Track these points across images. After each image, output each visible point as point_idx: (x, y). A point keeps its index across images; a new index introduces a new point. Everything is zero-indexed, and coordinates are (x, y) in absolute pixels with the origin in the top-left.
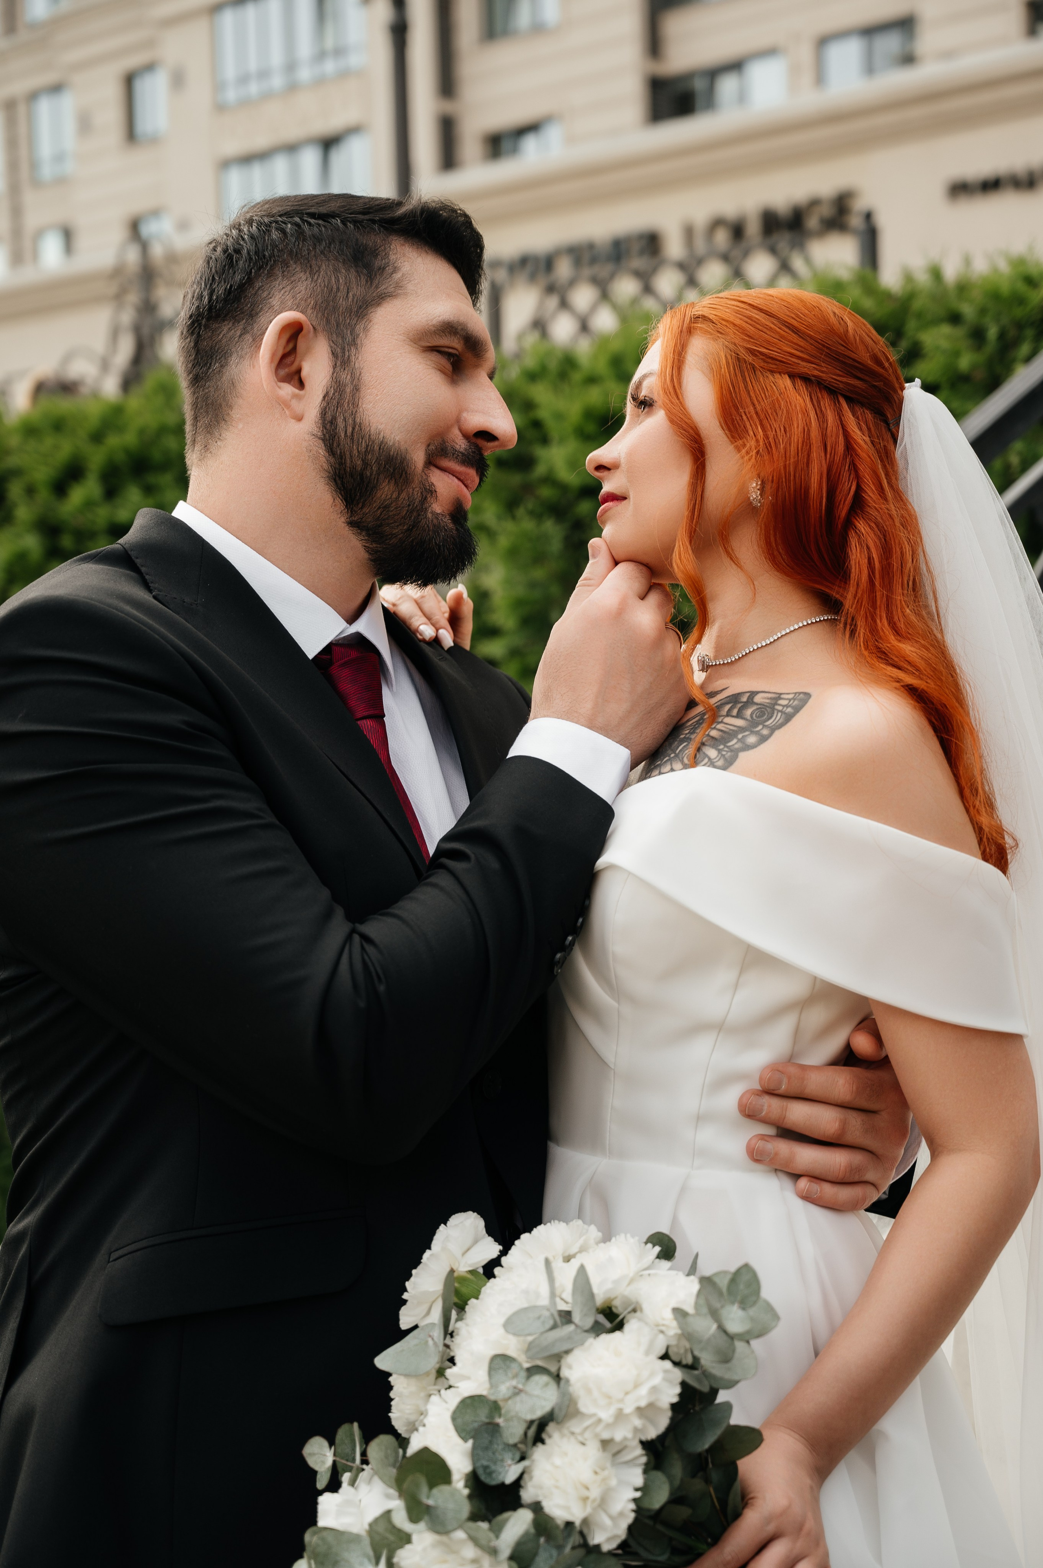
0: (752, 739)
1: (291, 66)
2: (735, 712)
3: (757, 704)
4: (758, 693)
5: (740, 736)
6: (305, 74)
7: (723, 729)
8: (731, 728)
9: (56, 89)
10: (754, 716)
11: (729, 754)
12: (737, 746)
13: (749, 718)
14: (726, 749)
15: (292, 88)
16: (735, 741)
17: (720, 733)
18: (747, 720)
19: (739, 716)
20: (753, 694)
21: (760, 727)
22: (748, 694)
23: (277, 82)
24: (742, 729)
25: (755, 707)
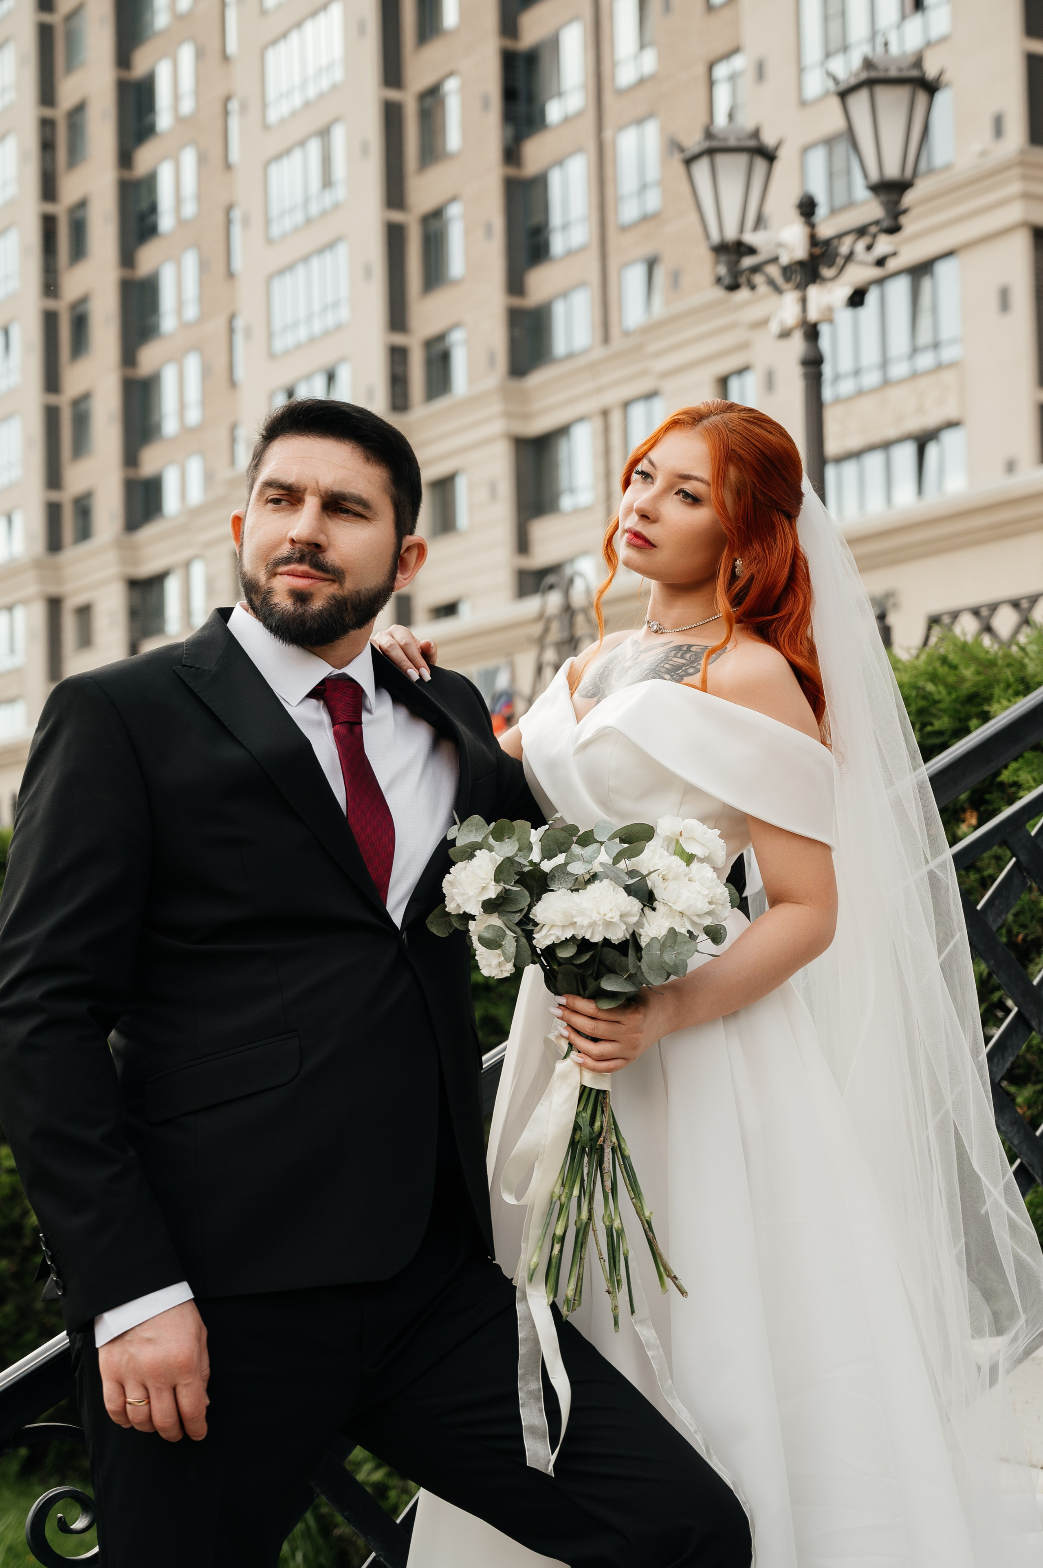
0: (691, 671)
1: (884, 364)
2: (679, 655)
3: (693, 652)
4: (693, 646)
5: (683, 668)
6: (899, 370)
7: (672, 664)
8: (678, 664)
9: (650, 396)
10: (692, 658)
11: (678, 677)
12: (682, 673)
13: (688, 659)
14: (675, 675)
15: (886, 383)
16: (681, 671)
17: (671, 666)
18: (686, 659)
19: (682, 657)
20: (690, 646)
21: (696, 664)
22: (687, 646)
23: (871, 379)
24: (684, 665)
25: (692, 653)
